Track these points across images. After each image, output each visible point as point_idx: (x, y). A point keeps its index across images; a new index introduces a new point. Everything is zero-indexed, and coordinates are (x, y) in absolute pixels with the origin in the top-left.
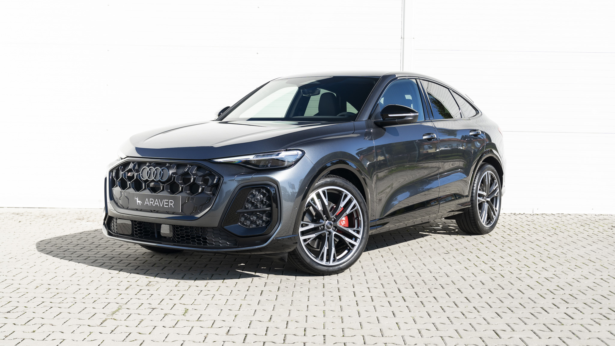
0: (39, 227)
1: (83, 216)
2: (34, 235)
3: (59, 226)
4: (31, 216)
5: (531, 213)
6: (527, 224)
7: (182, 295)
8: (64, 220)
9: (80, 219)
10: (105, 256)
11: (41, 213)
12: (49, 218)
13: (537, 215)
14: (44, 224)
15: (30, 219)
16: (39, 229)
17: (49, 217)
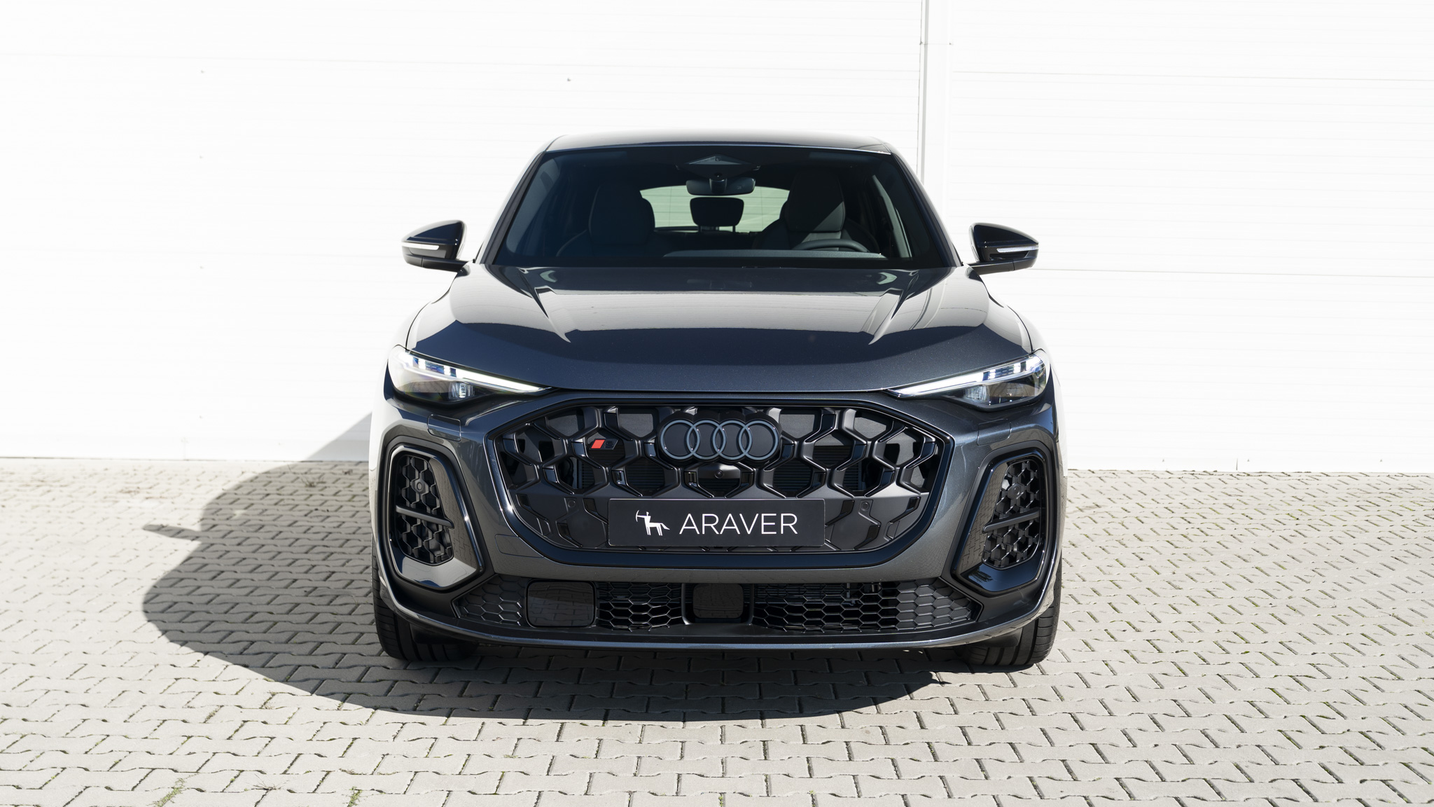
0: (23, 516)
1: (139, 482)
2: (6, 542)
3: (73, 512)
4: (11, 481)
5: (1233, 470)
6: (1226, 502)
7: (351, 741)
8: (90, 495)
9: (129, 492)
10: (170, 607)
11: (35, 473)
12: (52, 488)
13: (1249, 475)
14: (37, 506)
15: (6, 491)
16: (22, 522)
17: (54, 484)
